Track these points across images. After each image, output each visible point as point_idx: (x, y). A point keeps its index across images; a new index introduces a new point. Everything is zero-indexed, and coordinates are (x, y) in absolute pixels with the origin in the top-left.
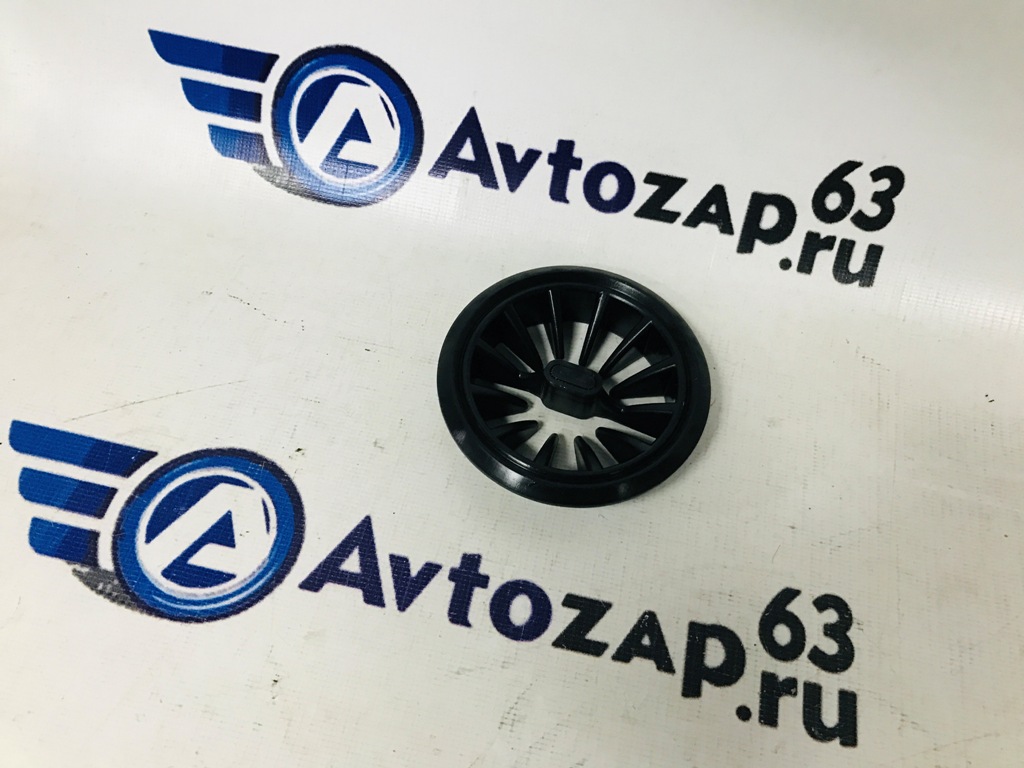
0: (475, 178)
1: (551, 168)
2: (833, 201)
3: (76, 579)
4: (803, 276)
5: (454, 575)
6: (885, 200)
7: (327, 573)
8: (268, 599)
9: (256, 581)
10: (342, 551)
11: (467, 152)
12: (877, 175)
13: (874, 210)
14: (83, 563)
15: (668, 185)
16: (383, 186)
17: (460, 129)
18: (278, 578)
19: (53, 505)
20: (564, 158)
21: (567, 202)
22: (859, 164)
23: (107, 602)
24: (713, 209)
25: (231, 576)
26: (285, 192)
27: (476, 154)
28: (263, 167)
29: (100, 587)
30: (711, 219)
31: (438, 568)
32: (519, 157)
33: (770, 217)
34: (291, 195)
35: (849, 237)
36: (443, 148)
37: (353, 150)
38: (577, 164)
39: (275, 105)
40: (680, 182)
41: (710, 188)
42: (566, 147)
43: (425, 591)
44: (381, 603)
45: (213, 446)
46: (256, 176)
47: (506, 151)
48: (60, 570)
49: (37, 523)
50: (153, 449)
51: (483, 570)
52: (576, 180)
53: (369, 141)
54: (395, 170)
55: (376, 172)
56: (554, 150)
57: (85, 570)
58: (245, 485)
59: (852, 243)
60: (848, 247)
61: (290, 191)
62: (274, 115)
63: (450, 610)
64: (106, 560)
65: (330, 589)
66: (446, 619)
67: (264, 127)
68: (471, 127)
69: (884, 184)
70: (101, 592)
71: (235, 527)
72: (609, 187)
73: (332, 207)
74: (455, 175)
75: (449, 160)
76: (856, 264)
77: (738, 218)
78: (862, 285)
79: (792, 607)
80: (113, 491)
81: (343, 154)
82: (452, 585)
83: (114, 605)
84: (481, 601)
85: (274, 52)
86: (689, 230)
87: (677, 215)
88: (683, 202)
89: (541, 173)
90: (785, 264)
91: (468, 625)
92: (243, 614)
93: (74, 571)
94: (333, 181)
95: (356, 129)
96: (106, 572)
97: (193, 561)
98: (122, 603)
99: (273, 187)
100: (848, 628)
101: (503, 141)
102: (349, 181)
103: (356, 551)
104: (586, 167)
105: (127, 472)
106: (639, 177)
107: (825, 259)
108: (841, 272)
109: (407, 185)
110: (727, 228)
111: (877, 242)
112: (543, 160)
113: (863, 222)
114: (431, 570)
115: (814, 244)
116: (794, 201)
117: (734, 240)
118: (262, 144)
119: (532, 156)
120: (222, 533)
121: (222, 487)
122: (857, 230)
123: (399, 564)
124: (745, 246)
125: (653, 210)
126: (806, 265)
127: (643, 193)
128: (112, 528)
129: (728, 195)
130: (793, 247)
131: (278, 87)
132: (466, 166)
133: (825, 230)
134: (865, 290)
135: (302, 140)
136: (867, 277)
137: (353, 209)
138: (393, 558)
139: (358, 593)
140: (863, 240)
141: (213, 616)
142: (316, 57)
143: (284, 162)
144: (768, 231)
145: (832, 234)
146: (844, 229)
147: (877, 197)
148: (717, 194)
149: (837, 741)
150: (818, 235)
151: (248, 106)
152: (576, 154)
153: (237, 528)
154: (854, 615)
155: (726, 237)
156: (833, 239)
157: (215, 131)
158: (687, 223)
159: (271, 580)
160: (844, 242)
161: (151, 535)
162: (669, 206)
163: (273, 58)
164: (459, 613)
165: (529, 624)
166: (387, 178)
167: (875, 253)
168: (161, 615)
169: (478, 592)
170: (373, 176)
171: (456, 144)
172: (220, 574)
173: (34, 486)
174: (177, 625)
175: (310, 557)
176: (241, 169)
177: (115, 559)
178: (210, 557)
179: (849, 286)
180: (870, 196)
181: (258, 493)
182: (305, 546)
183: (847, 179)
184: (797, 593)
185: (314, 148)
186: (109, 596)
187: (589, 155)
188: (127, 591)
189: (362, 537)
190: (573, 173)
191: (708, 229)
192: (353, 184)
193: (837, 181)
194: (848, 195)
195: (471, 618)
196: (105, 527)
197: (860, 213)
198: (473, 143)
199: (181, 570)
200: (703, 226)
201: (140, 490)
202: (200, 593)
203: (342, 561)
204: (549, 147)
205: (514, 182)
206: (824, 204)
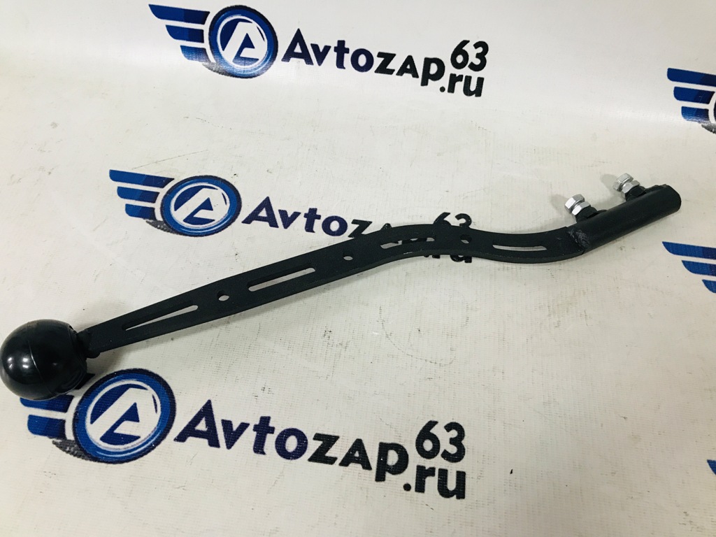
0: (302, 61)
1: (336, 53)
2: (460, 59)
3: (148, 224)
4: (450, 94)
5: (306, 216)
6: (481, 56)
7: (253, 217)
8: (229, 227)
9: (223, 221)
10: (259, 209)
11: (298, 49)
12: (477, 46)
13: (477, 62)
14: (150, 219)
15: (388, 57)
16: (261, 68)
17: (294, 38)
18: (233, 220)
19: (133, 199)
20: (341, 48)
21: (344, 68)
22: (468, 42)
23: (162, 231)
24: (408, 67)
25: (214, 220)
26: (218, 74)
27: (302, 50)
28: (207, 64)
29: (159, 226)
30: (408, 71)
31: (299, 214)
32: (321, 49)
33: (434, 69)
34: (221, 75)
35: (469, 75)
36: (287, 48)
37: (247, 53)
38: (347, 51)
39: (210, 34)
40: (392, 56)
41: (406, 57)
42: (341, 43)
43: (294, 222)
44: (276, 226)
45: (198, 175)
46: (204, 68)
47: (315, 47)
48: (141, 223)
49: (128, 206)
50: (172, 177)
51: (318, 213)
52: (347, 58)
53: (253, 47)
54: (266, 60)
55: (258, 62)
56: (336, 45)
57: (151, 221)
58: (214, 188)
59: (470, 77)
60: (469, 79)
61: (220, 73)
62: (209, 39)
63: (306, 227)
64: (159, 217)
65: (255, 223)
66: (304, 231)
67: (206, 45)
68: (298, 38)
69: (480, 50)
70: (159, 228)
71: (212, 203)
72: (362, 60)
73: (239, 79)
74: (293, 60)
75: (290, 54)
76: (473, 87)
77: (420, 71)
78: (476, 96)
79: (445, 219)
80: (158, 193)
81: (242, 55)
82: (306, 219)
83: (166, 233)
84: (318, 224)
85: (207, 10)
86: (399, 77)
87: (394, 70)
88: (395, 64)
89: (332, 56)
90: (442, 89)
91: (314, 232)
92: (220, 233)
93: (147, 222)
94: (239, 68)
95: (247, 43)
96: (160, 221)
97: (196, 216)
98: (168, 231)
99: (212, 72)
100: (470, 224)
101: (313, 43)
102: (246, 67)
103: (264, 209)
104: (351, 52)
105: (162, 186)
106: (375, 55)
107: (459, 86)
108: (467, 92)
109: (272, 66)
110: (415, 75)
111: (481, 76)
112: (332, 50)
113: (474, 68)
114: (296, 215)
115: (454, 79)
116: (443, 60)
117: (420, 79)
118: (206, 53)
119: (327, 48)
120: (207, 205)
121: (204, 189)
122: (472, 71)
123: (283, 213)
124: (424, 83)
125: (383, 69)
126: (451, 89)
127: (378, 62)
128: (159, 206)
129: (414, 60)
130: (445, 81)
131: (211, 26)
132: (298, 56)
133: (458, 72)
134: (478, 98)
135: (223, 50)
136: (478, 92)
137: (249, 79)
138: (280, 211)
139: (267, 224)
140: (475, 75)
141: (207, 234)
142: (226, 12)
143: (216, 60)
144: (434, 75)
145: (461, 74)
146: (466, 71)
147: (478, 56)
148: (409, 60)
149: (464, 261)
150: (455, 75)
151: (198, 36)
152: (346, 46)
153: (213, 204)
154: (472, 220)
155: (415, 79)
156: (462, 76)
157: (183, 48)
158: (398, 74)
159: (230, 220)
160: (466, 77)
161: (176, 209)
162: (389, 67)
163: (208, 13)
164: (309, 228)
165: (338, 231)
166: (262, 65)
167: (480, 81)
168: (186, 235)
169: (316, 221)
170: (257, 64)
171: (292, 46)
172: (208, 220)
173: (123, 193)
174: (193, 238)
175: (245, 212)
176: (197, 65)
177: (163, 217)
178: (202, 214)
179: (471, 97)
180: (475, 55)
181: (220, 191)
182: (242, 208)
183: (464, 48)
184: (449, 214)
185: (229, 53)
186: (162, 229)
187: (352, 47)
188: (170, 227)
189: (266, 204)
190: (346, 55)
191: (408, 76)
192: (248, 68)
193: (460, 50)
194: (466, 56)
195: (314, 229)
196: (157, 206)
197: (472, 63)
198: (300, 45)
199: (191, 219)
200: (405, 75)
201: (169, 192)
202: (200, 227)
203: (259, 213)
204: (334, 44)
205: (320, 60)
206: (456, 61)
